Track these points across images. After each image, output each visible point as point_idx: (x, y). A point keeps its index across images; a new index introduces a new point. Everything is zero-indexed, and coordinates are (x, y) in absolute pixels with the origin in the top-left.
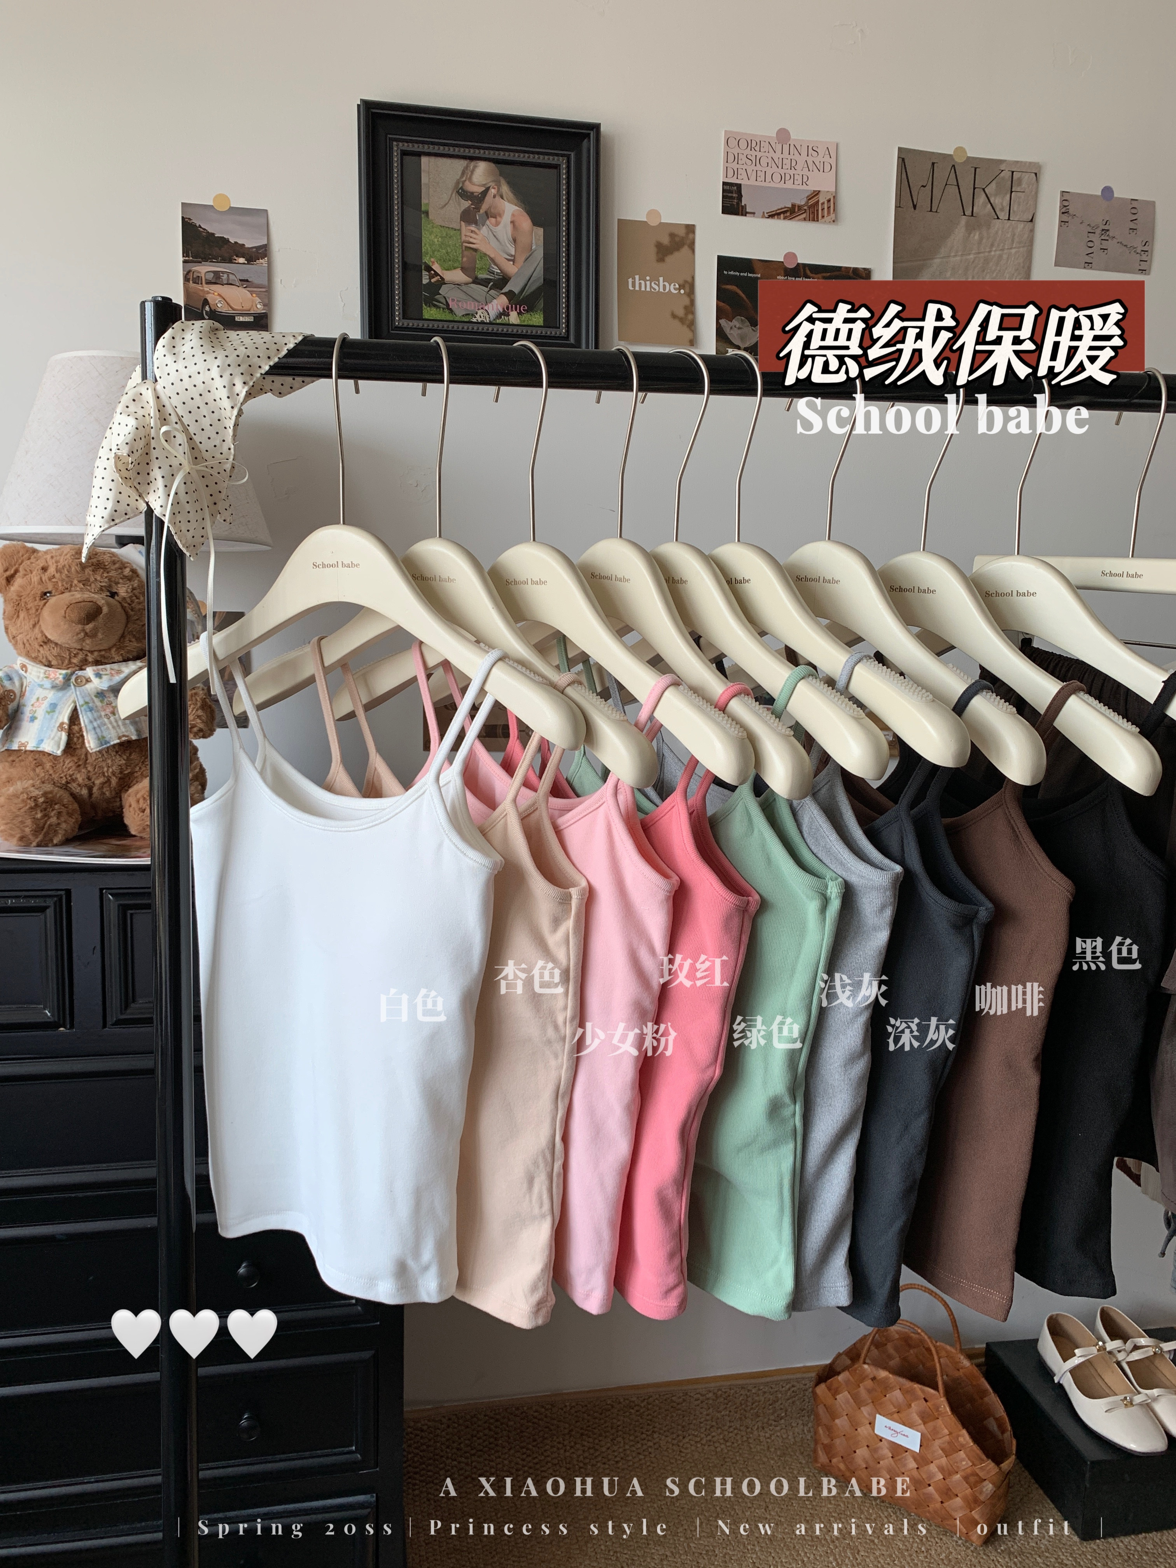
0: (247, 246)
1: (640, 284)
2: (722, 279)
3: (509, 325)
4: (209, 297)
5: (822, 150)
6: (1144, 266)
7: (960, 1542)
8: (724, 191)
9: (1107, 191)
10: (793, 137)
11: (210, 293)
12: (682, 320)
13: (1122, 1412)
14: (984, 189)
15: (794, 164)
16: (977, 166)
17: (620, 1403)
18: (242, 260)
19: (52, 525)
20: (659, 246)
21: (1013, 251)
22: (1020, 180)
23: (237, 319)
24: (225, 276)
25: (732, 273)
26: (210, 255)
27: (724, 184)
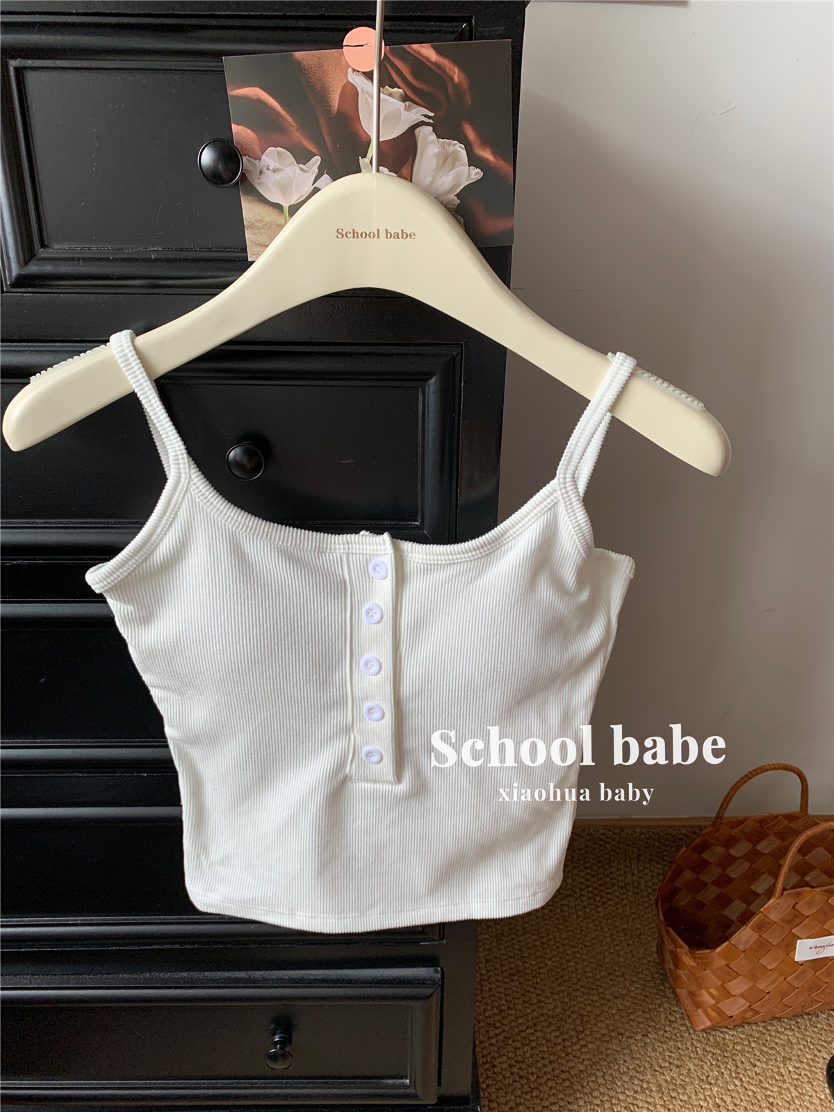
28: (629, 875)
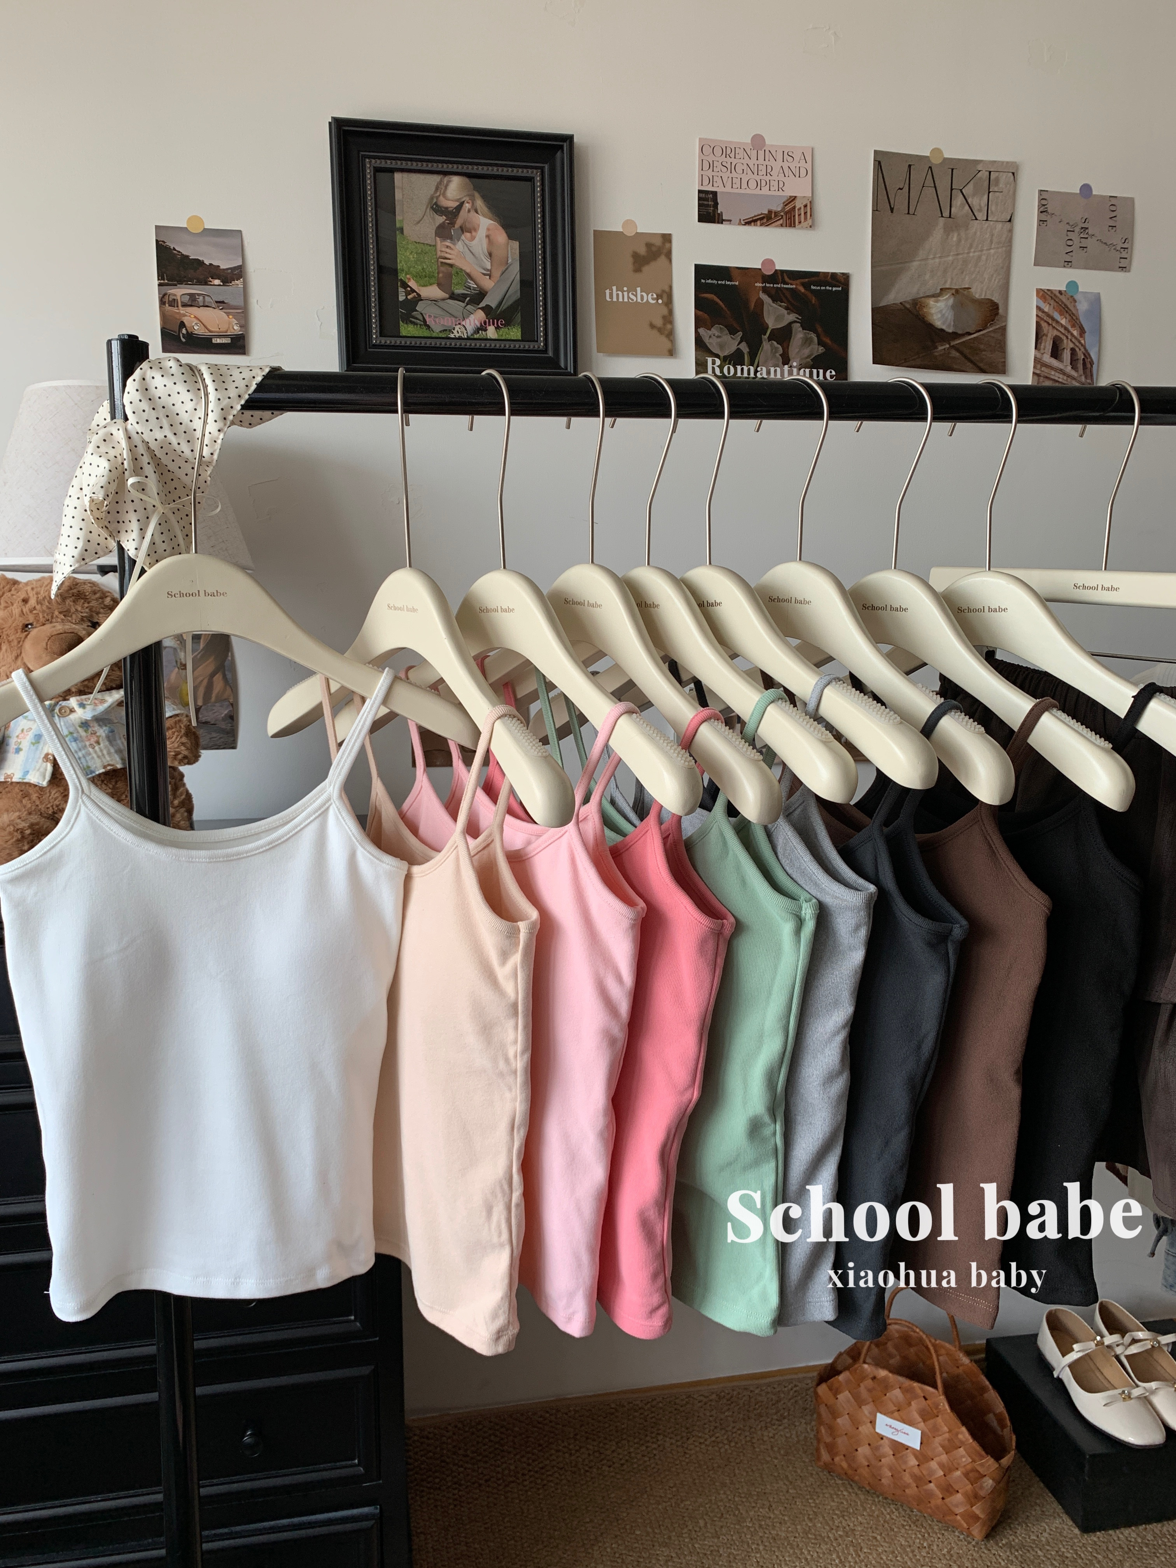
0: (222, 267)
1: (618, 295)
2: (699, 287)
3: (487, 339)
4: (186, 320)
5: (797, 156)
6: (1124, 263)
7: (962, 1537)
8: (700, 199)
9: (1086, 189)
10: (767, 142)
11: (186, 316)
12: (660, 330)
13: (1120, 1405)
14: (961, 191)
15: (769, 170)
16: (953, 166)
17: (624, 1406)
18: (217, 282)
19: (32, 556)
20: (635, 256)
21: (992, 251)
22: (997, 180)
23: (214, 341)
24: (201, 298)
25: (710, 281)
26: (185, 277)
27: (700, 192)
28: (567, 1455)
